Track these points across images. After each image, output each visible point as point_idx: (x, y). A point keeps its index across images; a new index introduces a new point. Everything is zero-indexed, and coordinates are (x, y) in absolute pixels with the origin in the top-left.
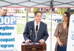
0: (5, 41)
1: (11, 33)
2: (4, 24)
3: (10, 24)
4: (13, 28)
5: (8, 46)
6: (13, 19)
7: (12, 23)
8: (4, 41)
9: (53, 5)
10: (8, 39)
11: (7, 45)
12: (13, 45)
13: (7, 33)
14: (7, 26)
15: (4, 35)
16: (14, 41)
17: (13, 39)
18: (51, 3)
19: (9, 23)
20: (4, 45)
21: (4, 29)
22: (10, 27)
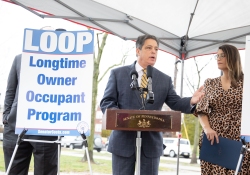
0: (55, 101)
1: (74, 79)
2: (57, 52)
3: (74, 52)
4: (79, 64)
5: (62, 116)
6: (84, 38)
7: (80, 49)
8: (51, 101)
9: (188, 49)
10: (63, 96)
11: (60, 114)
12: (80, 114)
13: (63, 79)
14: (64, 57)
15: (54, 84)
16: (83, 101)
17: (78, 96)
18: (182, 44)
19: (71, 48)
20: (52, 113)
21: (55, 65)
22: (74, 62)
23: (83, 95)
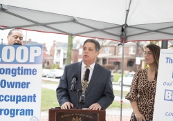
0: (14, 100)
1: (28, 83)
2: (15, 62)
3: (28, 62)
4: (33, 72)
5: (19, 112)
6: (36, 51)
7: (32, 60)
8: (11, 101)
10: (20, 96)
11: (17, 110)
12: (32, 110)
13: (19, 83)
14: (20, 66)
15: (13, 87)
16: (35, 101)
17: (31, 97)
19: (25, 60)
20: (11, 110)
21: (14, 72)
22: (27, 70)
23: (35, 96)
